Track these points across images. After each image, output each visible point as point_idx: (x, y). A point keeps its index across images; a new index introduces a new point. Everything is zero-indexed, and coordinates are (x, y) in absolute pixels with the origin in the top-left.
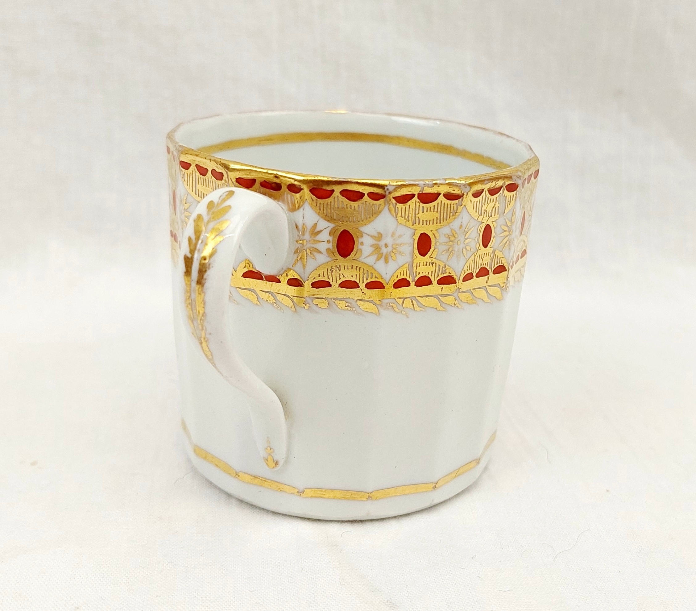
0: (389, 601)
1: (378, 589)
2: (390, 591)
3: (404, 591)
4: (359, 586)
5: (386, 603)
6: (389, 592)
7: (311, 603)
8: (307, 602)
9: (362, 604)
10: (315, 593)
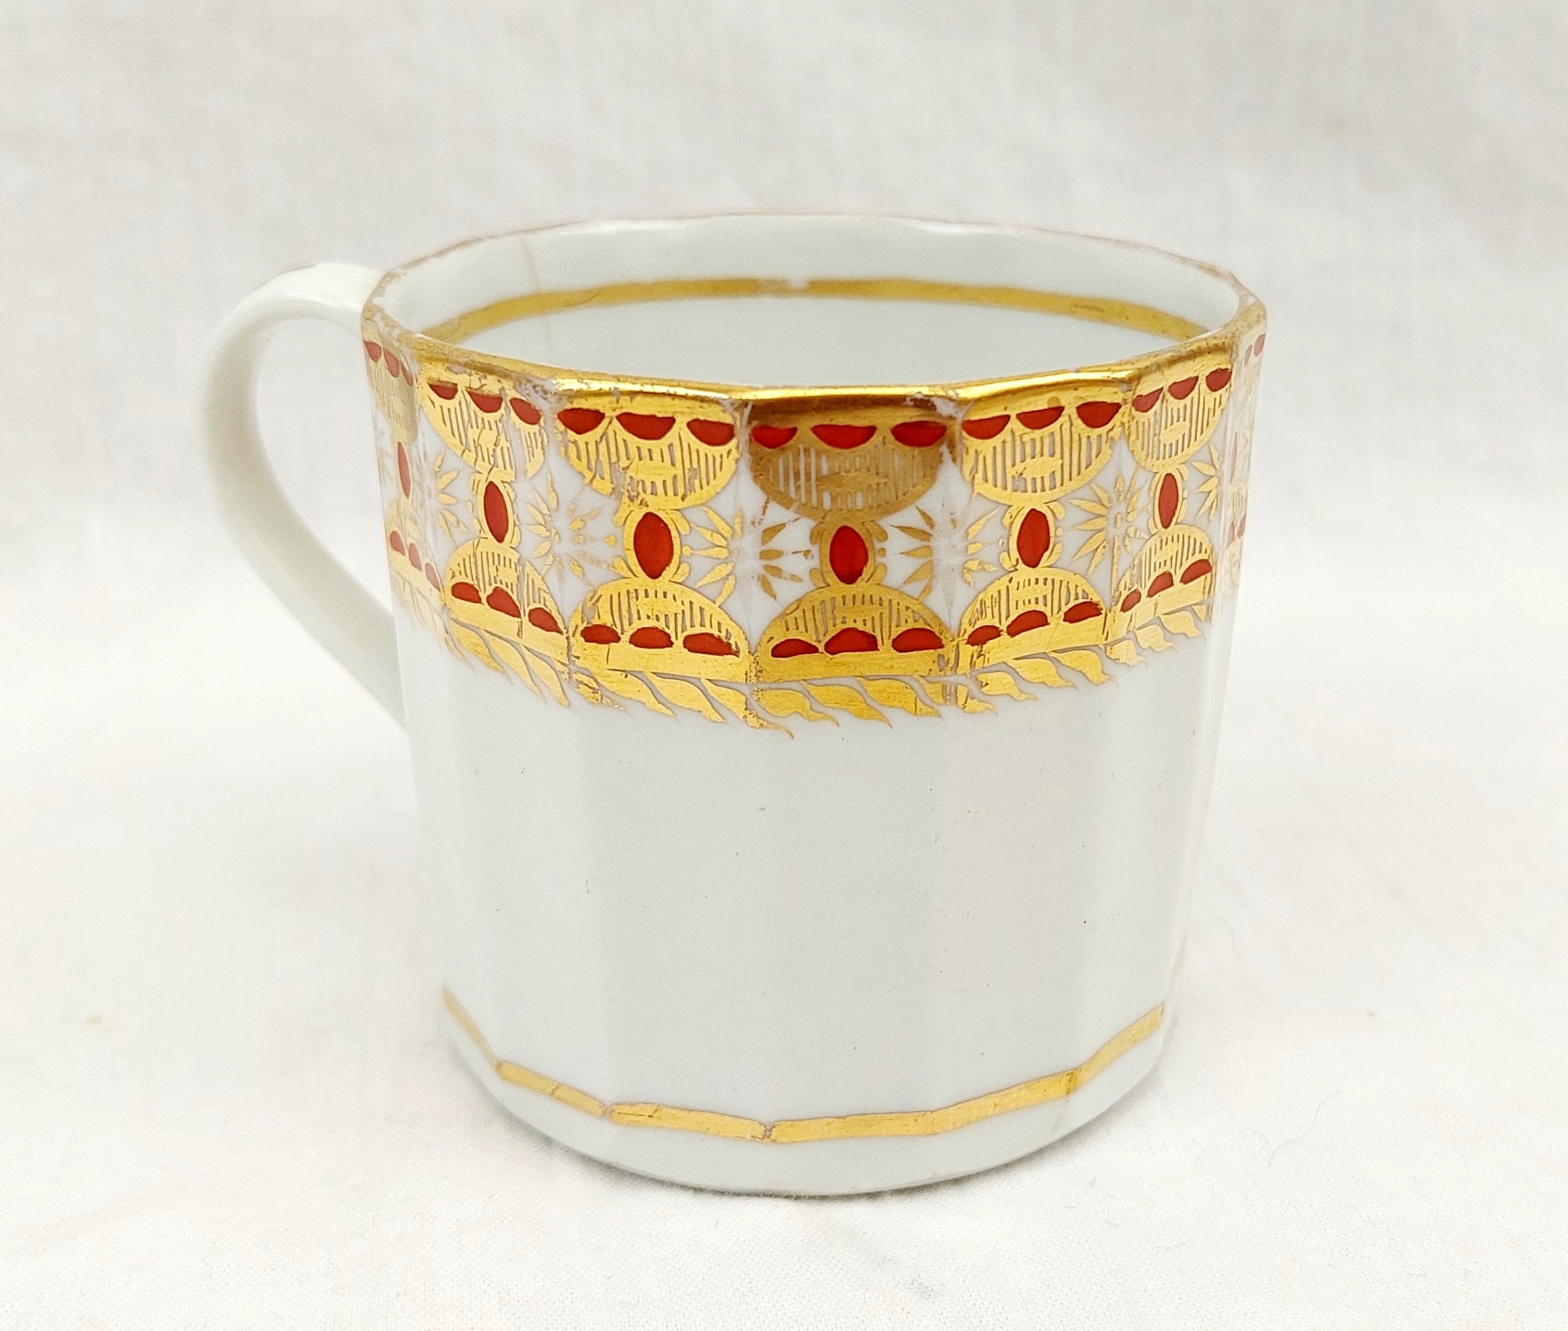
0: (917, 1281)
1: (889, 1258)
2: (915, 1261)
3: (947, 1259)
4: (847, 1253)
5: (912, 1287)
6: (914, 1263)
7: (744, 1296)
8: (734, 1293)
9: (857, 1293)
10: (750, 1272)
